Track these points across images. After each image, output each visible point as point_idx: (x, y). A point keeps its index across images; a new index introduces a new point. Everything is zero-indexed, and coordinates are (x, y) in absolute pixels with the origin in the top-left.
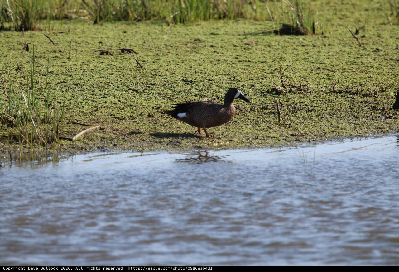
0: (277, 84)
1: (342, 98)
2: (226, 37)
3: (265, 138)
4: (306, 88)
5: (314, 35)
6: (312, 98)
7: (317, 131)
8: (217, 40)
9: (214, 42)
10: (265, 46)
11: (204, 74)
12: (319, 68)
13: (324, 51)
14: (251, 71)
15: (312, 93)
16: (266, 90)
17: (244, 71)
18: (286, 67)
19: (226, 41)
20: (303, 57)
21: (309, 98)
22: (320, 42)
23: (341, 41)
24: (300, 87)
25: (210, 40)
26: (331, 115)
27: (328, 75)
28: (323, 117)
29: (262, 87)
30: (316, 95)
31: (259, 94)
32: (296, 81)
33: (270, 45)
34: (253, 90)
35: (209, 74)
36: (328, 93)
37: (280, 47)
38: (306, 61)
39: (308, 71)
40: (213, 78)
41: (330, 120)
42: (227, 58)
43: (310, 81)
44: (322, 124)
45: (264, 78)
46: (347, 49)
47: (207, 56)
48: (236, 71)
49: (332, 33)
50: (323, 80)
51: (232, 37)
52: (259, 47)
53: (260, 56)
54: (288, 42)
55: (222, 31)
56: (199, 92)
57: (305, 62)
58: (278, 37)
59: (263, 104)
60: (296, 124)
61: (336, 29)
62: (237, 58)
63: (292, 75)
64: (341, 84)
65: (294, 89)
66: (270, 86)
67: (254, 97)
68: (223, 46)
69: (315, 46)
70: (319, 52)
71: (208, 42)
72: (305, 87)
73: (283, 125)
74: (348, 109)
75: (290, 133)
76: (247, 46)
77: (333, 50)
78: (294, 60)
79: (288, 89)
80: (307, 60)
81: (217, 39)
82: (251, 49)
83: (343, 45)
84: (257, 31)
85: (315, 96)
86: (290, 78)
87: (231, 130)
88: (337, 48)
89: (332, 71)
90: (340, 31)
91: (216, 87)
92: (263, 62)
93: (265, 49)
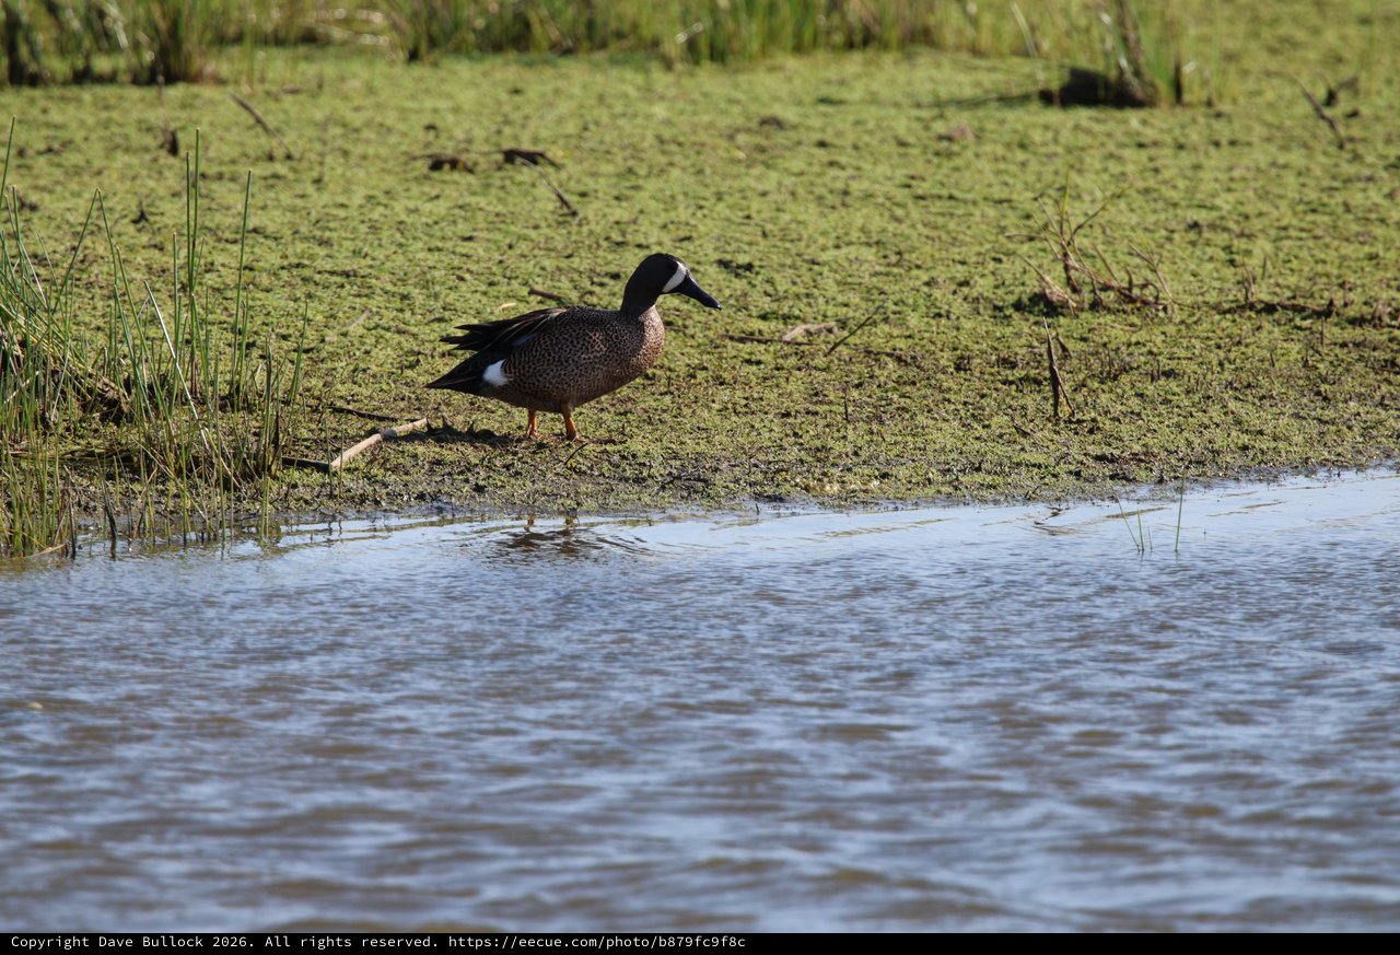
0: (1048, 278)
1: (1276, 329)
2: (871, 114)
3: (1007, 470)
4: (1149, 293)
5: (1179, 110)
6: (1171, 329)
7: (1189, 443)
8: (841, 123)
9: (830, 131)
10: (1008, 146)
11: (792, 241)
12: (1195, 226)
13: (1213, 163)
14: (958, 232)
15: (1169, 311)
16: (1012, 299)
17: (934, 234)
18: (1081, 220)
19: (871, 125)
20: (1141, 185)
21: (1161, 329)
22: (1200, 134)
23: (1274, 131)
24: (1130, 289)
25: (817, 122)
26: (1236, 389)
27: (1228, 249)
28: (1209, 397)
29: (997, 287)
30: (1184, 317)
31: (986, 313)
32: (1114, 267)
33: (1026, 142)
34: (965, 299)
35: (812, 240)
36: (1229, 311)
37: (1060, 150)
38: (1149, 197)
39: (1157, 235)
40: (823, 257)
41: (1232, 405)
42: (877, 187)
43: (1164, 269)
44: (1206, 421)
45: (1004, 258)
46: (1296, 157)
47: (803, 178)
48: (907, 231)
49: (1242, 101)
50: (1210, 266)
51: (893, 111)
52: (988, 148)
53: (991, 178)
54: (1089, 132)
55: (856, 93)
56: (775, 306)
57: (1147, 202)
58: (1055, 116)
59: (1000, 347)
60: (1113, 419)
61: (1256, 87)
62: (909, 186)
63: (1101, 248)
64: (1272, 281)
65: (1109, 297)
66: (1023, 284)
67: (967, 325)
68: (861, 144)
69: (1181, 147)
70: (1197, 167)
71: (809, 129)
72: (1146, 292)
73: (1071, 422)
74: (1298, 370)
75: (1095, 450)
76: (945, 144)
77: (1245, 161)
78: (1108, 194)
79: (1087, 296)
80: (1155, 195)
81: (842, 121)
82: (958, 154)
83: (1279, 142)
84: (979, 92)
85: (1183, 322)
86: (1093, 257)
87: (888, 439)
88: (1260, 155)
89: (1242, 235)
90: (1270, 96)
91: (835, 288)
92: (1000, 202)
93: (1009, 155)
